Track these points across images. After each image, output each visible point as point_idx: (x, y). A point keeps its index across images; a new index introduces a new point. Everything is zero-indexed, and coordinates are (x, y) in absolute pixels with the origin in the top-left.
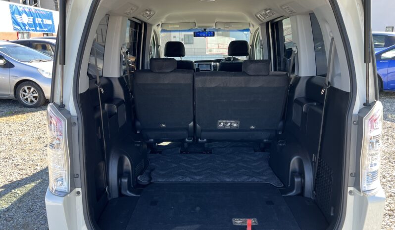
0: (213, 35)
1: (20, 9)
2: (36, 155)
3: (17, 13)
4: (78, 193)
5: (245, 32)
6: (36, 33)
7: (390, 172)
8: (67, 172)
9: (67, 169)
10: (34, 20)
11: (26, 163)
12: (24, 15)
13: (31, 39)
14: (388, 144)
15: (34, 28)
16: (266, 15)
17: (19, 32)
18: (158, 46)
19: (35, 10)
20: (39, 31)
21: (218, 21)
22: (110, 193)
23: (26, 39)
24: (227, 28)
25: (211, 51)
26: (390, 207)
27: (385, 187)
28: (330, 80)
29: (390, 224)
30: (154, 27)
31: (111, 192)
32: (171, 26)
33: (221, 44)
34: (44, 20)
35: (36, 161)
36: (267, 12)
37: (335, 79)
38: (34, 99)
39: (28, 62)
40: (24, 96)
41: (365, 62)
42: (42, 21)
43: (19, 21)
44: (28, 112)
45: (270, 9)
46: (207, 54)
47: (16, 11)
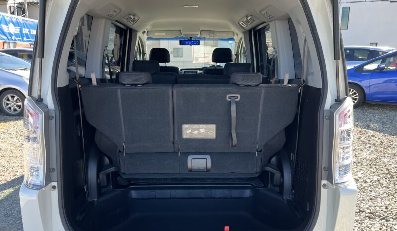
0: (199, 44)
1: (8, 19)
2: (16, 161)
3: (4, 22)
4: (54, 187)
5: (230, 42)
6: (22, 42)
7: (371, 177)
8: (42, 166)
9: (42, 163)
10: (21, 31)
11: (6, 170)
12: (11, 25)
13: (17, 48)
14: (370, 151)
15: (21, 39)
16: (247, 22)
17: (6, 42)
18: (144, 54)
19: (23, 20)
20: (26, 41)
21: (203, 29)
22: (88, 193)
23: (12, 48)
24: (212, 36)
25: (197, 60)
26: (370, 210)
27: (366, 191)
28: (305, 78)
29: (370, 225)
30: (140, 34)
31: (89, 191)
32: (157, 34)
33: (207, 53)
34: (31, 30)
35: (17, 167)
36: (248, 19)
37: (309, 78)
38: (17, 108)
39: (13, 70)
40: (8, 104)
41: (335, 59)
42: (30, 31)
43: (5, 31)
44: (11, 121)
45: (251, 16)
46: (193, 62)
47: (3, 21)
